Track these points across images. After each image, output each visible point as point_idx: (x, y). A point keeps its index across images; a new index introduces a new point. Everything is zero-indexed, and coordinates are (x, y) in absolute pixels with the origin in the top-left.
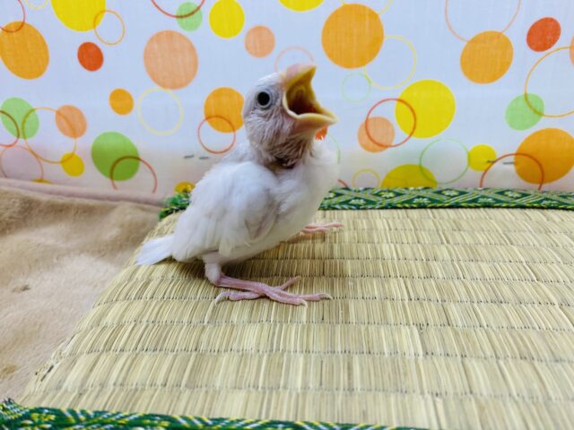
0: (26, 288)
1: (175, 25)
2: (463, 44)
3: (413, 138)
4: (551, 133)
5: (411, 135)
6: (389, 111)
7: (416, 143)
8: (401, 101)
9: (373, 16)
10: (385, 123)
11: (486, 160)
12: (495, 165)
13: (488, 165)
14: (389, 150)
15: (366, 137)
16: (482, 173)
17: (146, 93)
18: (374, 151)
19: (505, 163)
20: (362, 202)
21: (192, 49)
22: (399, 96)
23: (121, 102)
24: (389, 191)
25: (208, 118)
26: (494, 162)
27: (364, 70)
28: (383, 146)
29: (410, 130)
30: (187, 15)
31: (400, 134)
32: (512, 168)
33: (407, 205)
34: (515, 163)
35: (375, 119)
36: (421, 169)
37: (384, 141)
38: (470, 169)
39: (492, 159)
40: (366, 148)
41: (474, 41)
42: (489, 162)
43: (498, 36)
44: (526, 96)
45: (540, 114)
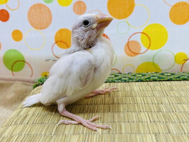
3: (149, 50)
5: (148, 48)
6: (138, 38)
7: (151, 52)
8: (142, 33)
10: (136, 43)
11: (183, 59)
12: (187, 62)
13: (184, 61)
14: (139, 55)
15: (128, 50)
16: (182, 65)
17: (28, 31)
18: (131, 56)
20: (127, 79)
21: (49, 11)
22: (142, 31)
23: (17, 35)
24: (140, 74)
25: (56, 42)
26: (187, 60)
27: (126, 20)
28: (136, 54)
29: (148, 47)
31: (143, 49)
33: (148, 80)
35: (132, 41)
36: (154, 64)
37: (136, 52)
38: (176, 64)
39: (186, 59)
40: (128, 54)
42: (184, 60)
43: (186, 4)
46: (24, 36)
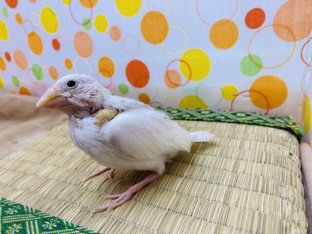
0: (16, 142)
1: (83, 29)
2: (209, 28)
3: (191, 81)
4: (268, 78)
5: (190, 79)
6: (178, 67)
7: (193, 84)
8: (182, 61)
9: (162, 16)
10: (175, 73)
11: (232, 94)
12: (238, 98)
13: (234, 97)
14: (180, 88)
15: (168, 80)
16: (231, 101)
17: (76, 60)
18: (173, 88)
19: (244, 96)
21: (90, 39)
22: (180, 58)
23: (68, 64)
25: (101, 70)
26: (237, 95)
27: (162, 45)
28: (177, 85)
29: (188, 76)
30: (87, 23)
31: (184, 79)
32: (249, 99)
34: (250, 96)
35: (171, 71)
36: (197, 98)
37: (176, 83)
38: (224, 99)
40: (168, 86)
41: (215, 26)
42: (234, 95)
43: (229, 21)
44: (250, 56)
45: (260, 66)
46: (74, 64)
